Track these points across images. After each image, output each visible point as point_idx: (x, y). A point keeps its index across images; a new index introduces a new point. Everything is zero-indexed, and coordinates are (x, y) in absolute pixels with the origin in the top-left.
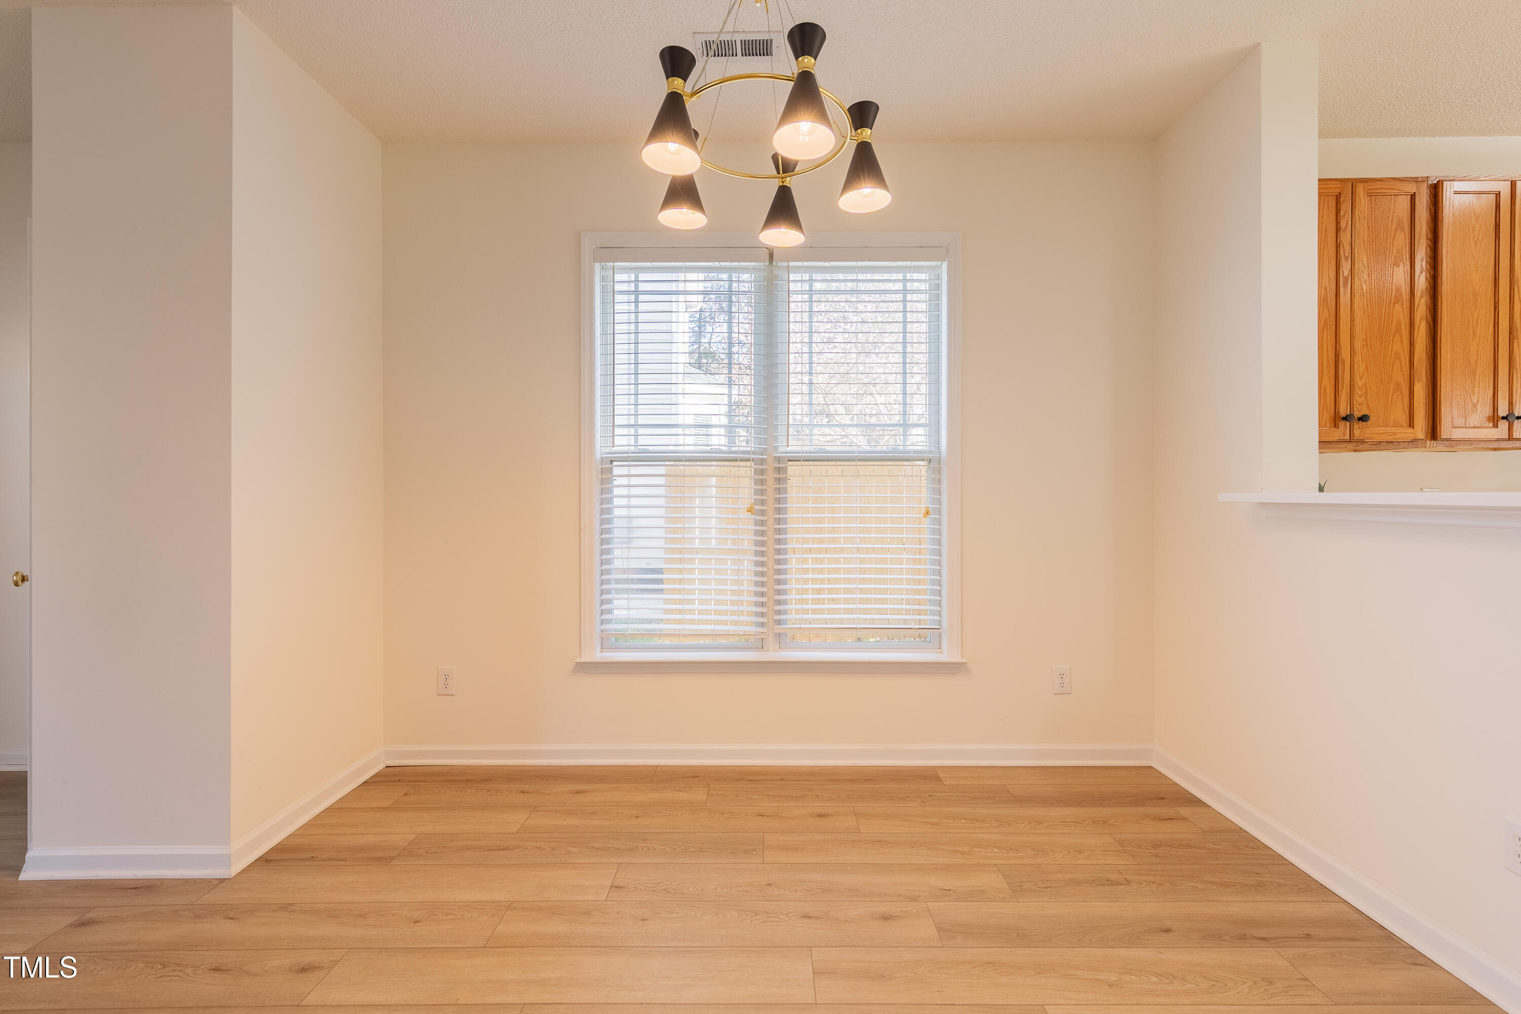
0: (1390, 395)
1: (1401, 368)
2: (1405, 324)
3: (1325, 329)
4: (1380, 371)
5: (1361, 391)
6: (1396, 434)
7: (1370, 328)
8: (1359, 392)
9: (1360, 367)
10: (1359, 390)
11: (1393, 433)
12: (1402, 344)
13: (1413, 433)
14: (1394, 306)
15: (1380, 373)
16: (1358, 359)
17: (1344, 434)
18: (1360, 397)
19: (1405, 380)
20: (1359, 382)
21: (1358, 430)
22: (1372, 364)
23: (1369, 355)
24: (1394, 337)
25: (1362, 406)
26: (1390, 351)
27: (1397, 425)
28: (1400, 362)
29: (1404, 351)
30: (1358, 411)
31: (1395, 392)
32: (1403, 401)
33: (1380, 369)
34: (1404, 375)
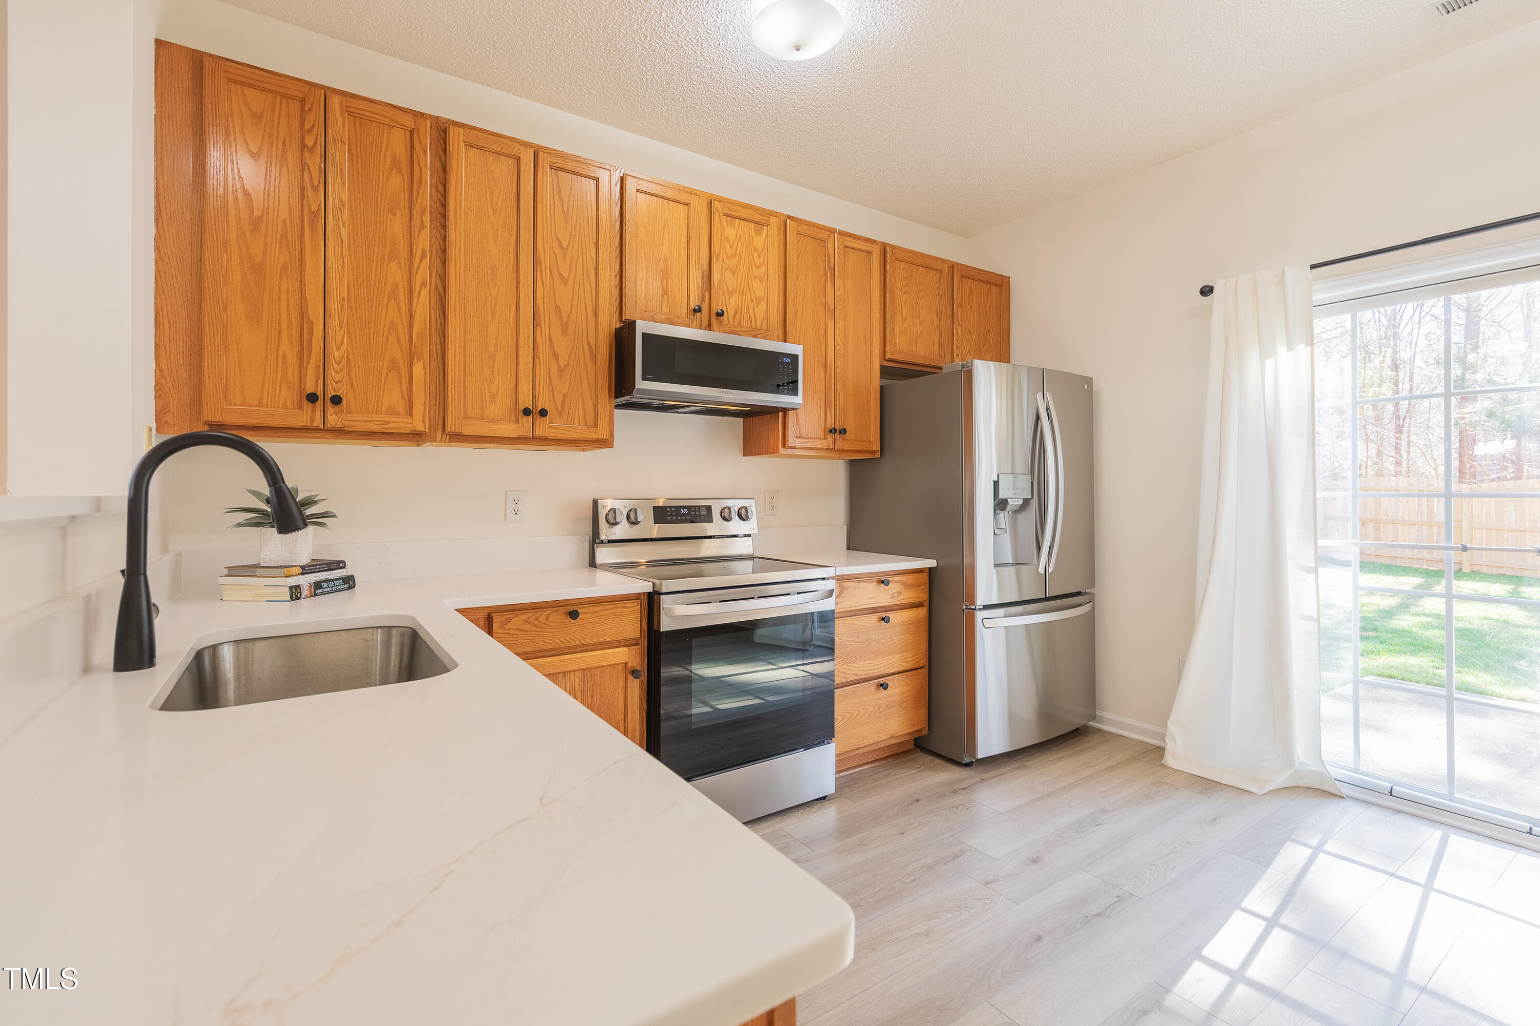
0: (384, 375)
1: (399, 342)
2: (404, 288)
3: (284, 278)
4: (370, 343)
5: (339, 364)
6: (388, 423)
7: (354, 285)
8: (335, 366)
9: (337, 334)
10: (336, 363)
11: (385, 421)
12: (400, 311)
13: (411, 423)
14: (388, 265)
15: (370, 345)
16: (333, 323)
17: (313, 420)
18: (337, 372)
19: (403, 357)
20: (336, 354)
21: (334, 415)
22: (357, 331)
23: (354, 321)
24: (389, 301)
25: (339, 384)
26: (383, 319)
27: (392, 411)
28: (397, 334)
29: (402, 321)
30: (334, 390)
31: (390, 371)
32: (400, 383)
33: (369, 339)
34: (402, 351)
